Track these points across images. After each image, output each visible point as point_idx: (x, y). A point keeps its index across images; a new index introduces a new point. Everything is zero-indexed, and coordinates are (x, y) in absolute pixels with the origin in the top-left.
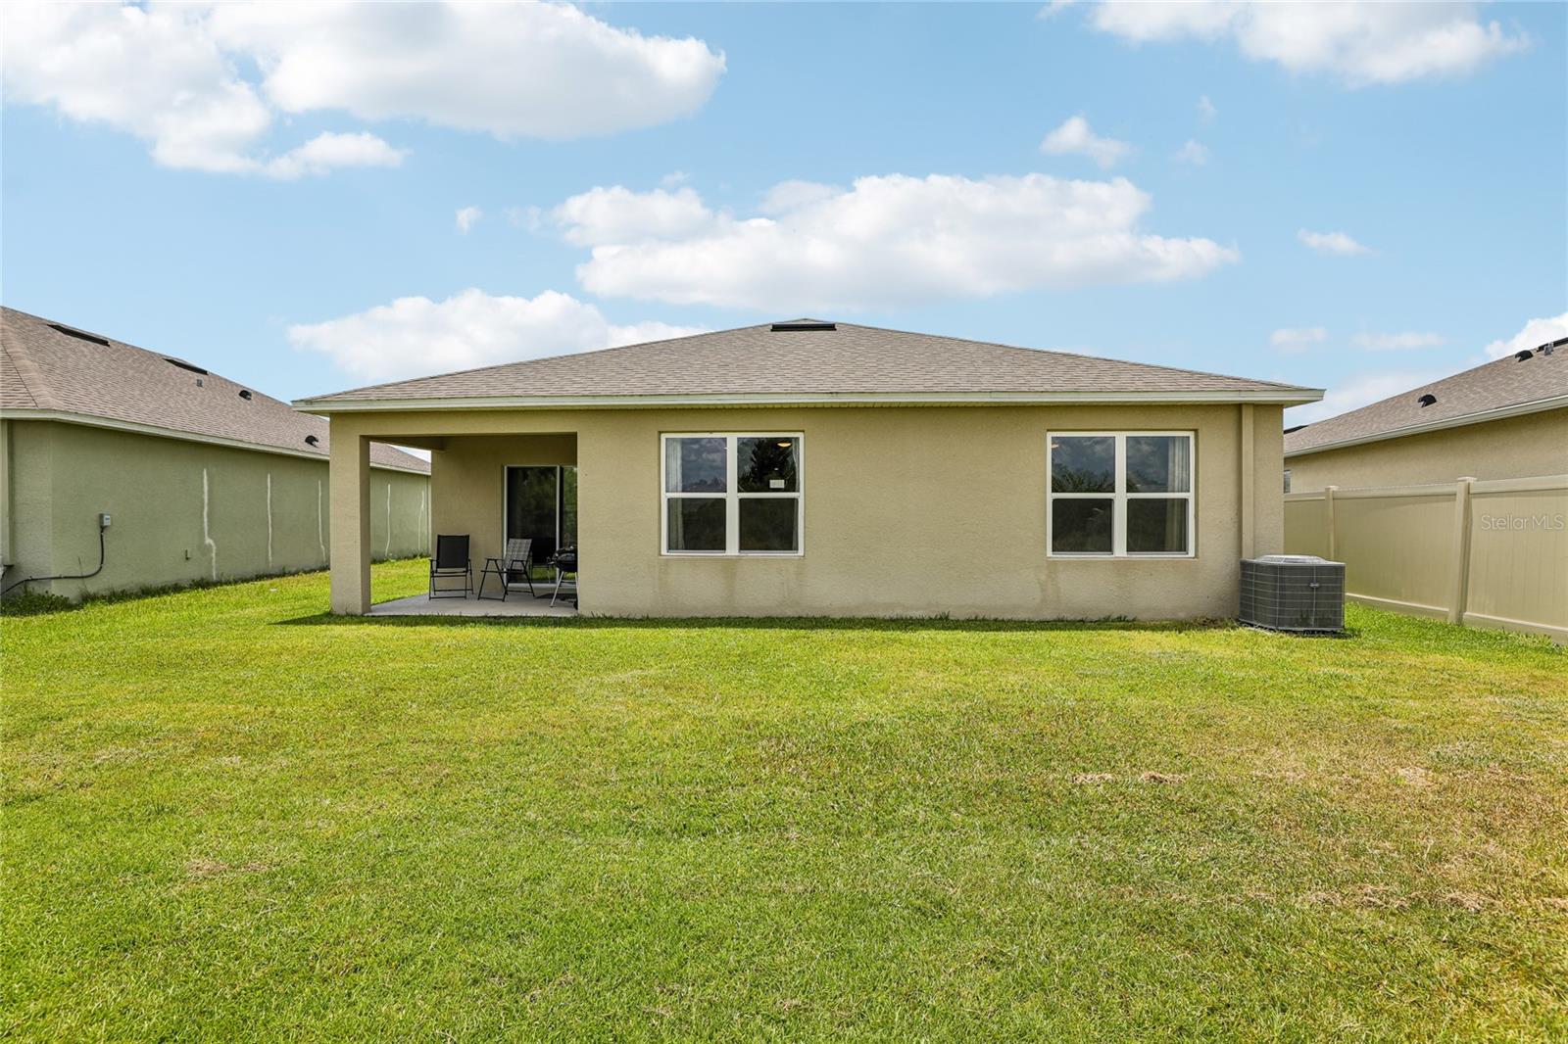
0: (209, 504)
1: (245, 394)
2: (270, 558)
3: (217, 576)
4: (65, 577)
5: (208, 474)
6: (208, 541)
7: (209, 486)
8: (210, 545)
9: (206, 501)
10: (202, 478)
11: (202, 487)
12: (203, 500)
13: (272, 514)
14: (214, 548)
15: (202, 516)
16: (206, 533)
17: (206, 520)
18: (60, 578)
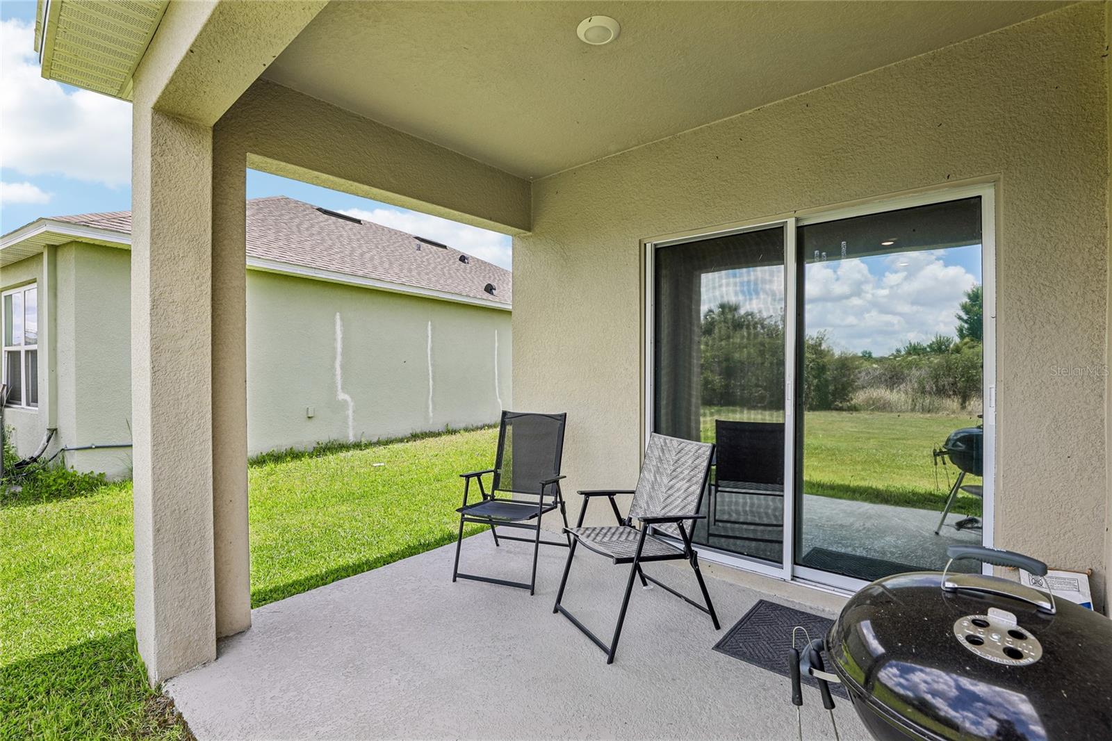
0: (343, 354)
1: (463, 259)
2: (431, 414)
3: (355, 436)
4: (97, 447)
5: (342, 319)
6: (342, 396)
7: (344, 332)
8: (345, 401)
9: (339, 350)
10: (334, 324)
11: (334, 333)
12: (334, 349)
13: (432, 365)
14: (351, 404)
15: (333, 367)
16: (339, 387)
17: (338, 371)
18: (91, 448)
